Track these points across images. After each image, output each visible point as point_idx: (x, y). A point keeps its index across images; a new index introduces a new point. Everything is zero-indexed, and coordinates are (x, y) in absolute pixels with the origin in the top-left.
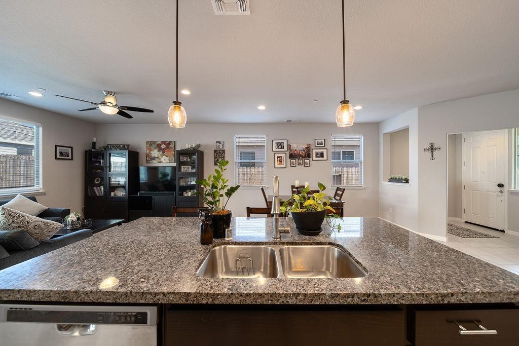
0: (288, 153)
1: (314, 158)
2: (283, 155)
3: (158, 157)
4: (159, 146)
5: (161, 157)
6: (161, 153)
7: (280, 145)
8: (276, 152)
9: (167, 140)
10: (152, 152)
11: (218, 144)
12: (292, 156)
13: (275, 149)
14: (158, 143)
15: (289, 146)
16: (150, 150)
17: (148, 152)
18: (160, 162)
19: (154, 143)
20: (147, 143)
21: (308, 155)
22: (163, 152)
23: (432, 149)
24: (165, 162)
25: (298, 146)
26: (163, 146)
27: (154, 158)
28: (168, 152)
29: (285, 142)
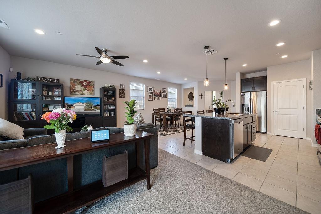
0: (153, 93)
1: (163, 97)
2: (151, 94)
3: (81, 91)
4: (81, 83)
5: (83, 91)
6: (83, 88)
7: (150, 90)
8: (149, 93)
9: (89, 79)
10: (75, 87)
11: (122, 86)
12: (155, 95)
13: (148, 91)
14: (81, 80)
15: (154, 90)
16: (74, 85)
17: (72, 86)
18: (82, 94)
19: (78, 80)
20: (71, 80)
21: (161, 95)
22: (85, 88)
23: (201, 95)
24: (86, 94)
25: (157, 91)
26: (85, 84)
27: (77, 91)
28: (88, 88)
29: (152, 88)
